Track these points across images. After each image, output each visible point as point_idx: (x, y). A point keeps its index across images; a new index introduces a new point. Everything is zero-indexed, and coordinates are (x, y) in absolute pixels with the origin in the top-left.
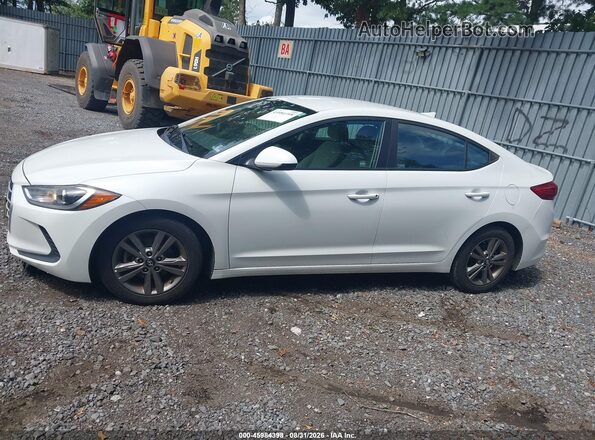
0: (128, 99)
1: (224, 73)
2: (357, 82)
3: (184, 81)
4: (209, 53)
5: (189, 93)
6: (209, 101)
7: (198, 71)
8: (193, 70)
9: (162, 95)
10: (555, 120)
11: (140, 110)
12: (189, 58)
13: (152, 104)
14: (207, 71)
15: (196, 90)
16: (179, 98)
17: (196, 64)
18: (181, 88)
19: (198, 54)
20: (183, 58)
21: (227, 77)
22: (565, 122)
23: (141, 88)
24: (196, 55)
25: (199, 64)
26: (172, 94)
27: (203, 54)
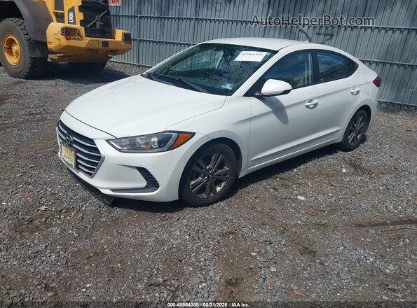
0: (10, 53)
1: (95, 23)
2: (181, 20)
3: (68, 33)
4: (81, 8)
5: (74, 43)
6: (90, 47)
7: (74, 23)
8: (69, 23)
9: (49, 46)
10: (325, 35)
11: (29, 61)
12: (63, 14)
13: (38, 54)
14: (82, 23)
15: (79, 39)
16: (68, 47)
17: (71, 18)
18: (67, 39)
19: (72, 10)
20: (56, 14)
21: (98, 27)
22: (332, 36)
23: (26, 42)
24: (70, 11)
25: (74, 18)
26: (60, 45)
27: (77, 10)
